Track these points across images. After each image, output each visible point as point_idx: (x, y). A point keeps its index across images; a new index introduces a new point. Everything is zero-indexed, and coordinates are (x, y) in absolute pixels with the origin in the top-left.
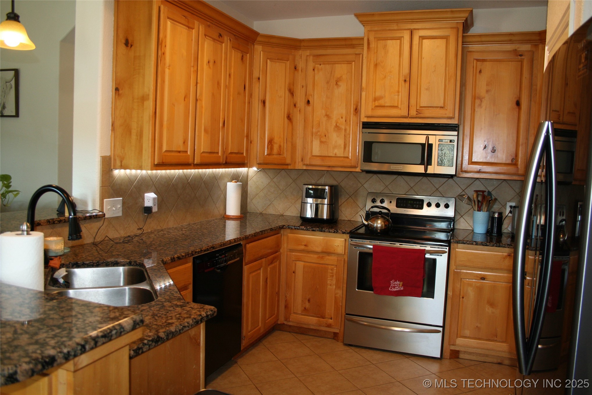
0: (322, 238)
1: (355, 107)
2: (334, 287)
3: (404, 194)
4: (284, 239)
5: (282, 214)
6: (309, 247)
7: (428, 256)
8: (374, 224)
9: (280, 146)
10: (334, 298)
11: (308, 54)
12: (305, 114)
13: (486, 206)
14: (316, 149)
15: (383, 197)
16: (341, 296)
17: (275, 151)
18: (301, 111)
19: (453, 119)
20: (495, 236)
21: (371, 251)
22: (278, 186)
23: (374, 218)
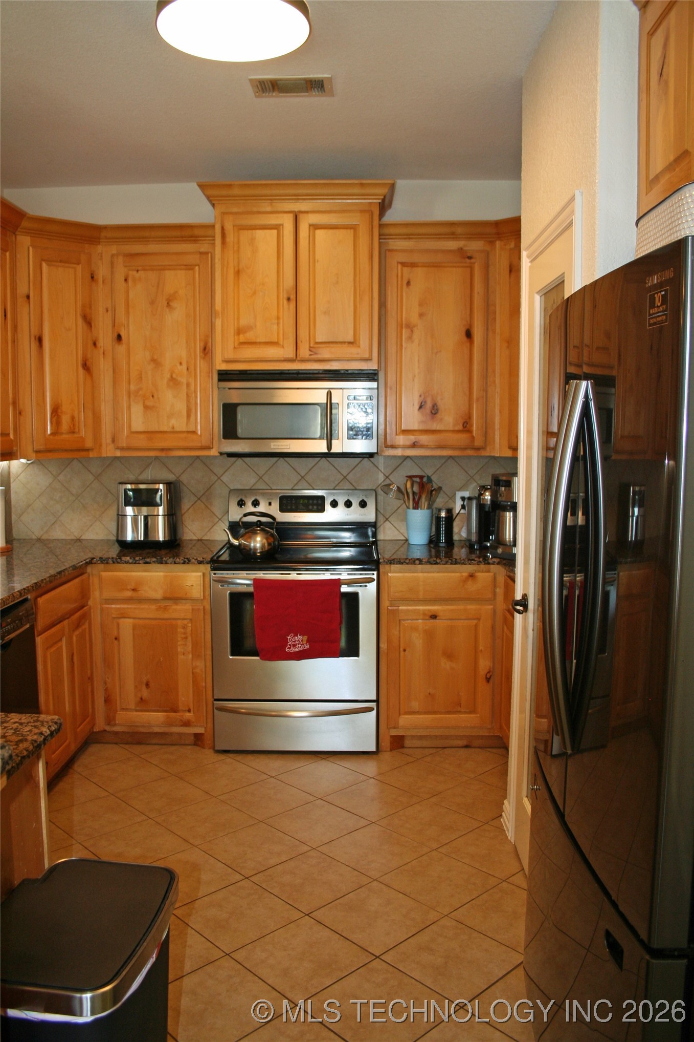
0: (162, 574)
1: (202, 344)
2: (190, 656)
3: (290, 488)
4: (95, 581)
5: (78, 538)
6: (139, 592)
7: (344, 589)
8: (250, 543)
9: (73, 418)
10: (191, 675)
11: (114, 252)
12: (113, 359)
13: (426, 500)
14: (138, 420)
15: (256, 495)
16: (204, 670)
17: (65, 426)
18: (105, 353)
19: (369, 361)
20: (444, 547)
21: (251, 589)
22: (67, 489)
23: (248, 532)
